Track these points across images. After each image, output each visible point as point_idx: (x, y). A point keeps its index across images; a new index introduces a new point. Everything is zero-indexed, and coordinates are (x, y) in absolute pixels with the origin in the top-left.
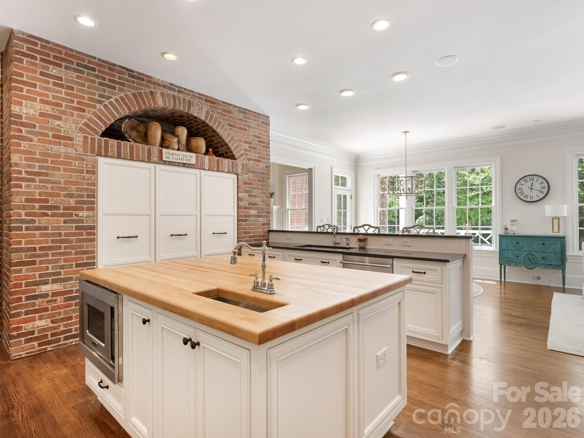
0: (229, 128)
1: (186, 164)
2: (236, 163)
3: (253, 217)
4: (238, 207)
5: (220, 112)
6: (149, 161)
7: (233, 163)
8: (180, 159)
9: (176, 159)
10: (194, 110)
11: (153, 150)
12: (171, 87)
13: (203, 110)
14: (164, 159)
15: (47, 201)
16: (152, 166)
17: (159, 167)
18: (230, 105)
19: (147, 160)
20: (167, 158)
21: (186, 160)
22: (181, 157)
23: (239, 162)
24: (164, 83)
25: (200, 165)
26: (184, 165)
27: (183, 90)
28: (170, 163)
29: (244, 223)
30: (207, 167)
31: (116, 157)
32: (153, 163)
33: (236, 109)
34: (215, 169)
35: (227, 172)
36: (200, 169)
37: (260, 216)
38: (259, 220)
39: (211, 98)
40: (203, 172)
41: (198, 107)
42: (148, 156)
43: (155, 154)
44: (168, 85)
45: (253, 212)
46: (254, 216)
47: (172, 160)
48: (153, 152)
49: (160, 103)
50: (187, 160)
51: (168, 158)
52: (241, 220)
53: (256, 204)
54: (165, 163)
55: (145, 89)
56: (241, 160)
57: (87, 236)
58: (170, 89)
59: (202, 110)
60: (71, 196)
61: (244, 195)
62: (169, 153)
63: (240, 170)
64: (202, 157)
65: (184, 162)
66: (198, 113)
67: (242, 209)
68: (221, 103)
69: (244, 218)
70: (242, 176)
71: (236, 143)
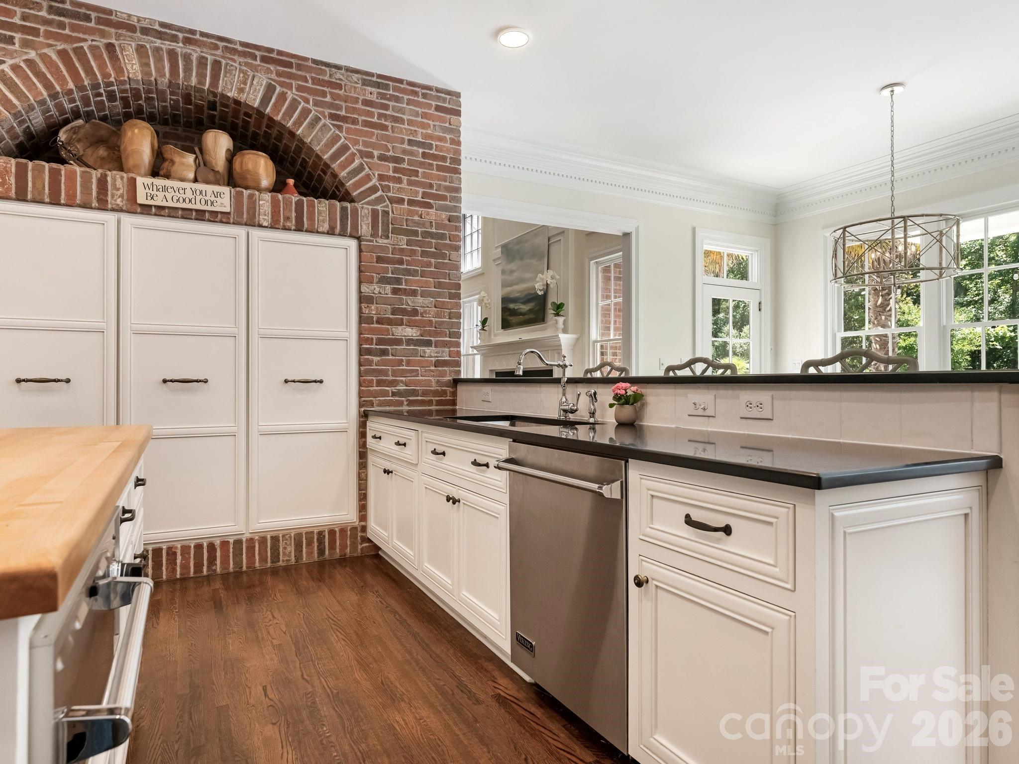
0: (333, 125)
1: (204, 211)
2: (355, 212)
3: (407, 345)
4: (363, 319)
5: (307, 87)
6: (103, 206)
7: (344, 210)
8: (184, 200)
9: (175, 200)
10: (229, 83)
11: (114, 180)
12: (166, 31)
13: (255, 82)
14: (141, 199)
16: (110, 218)
17: (128, 220)
18: (338, 67)
19: (95, 204)
20: (149, 198)
21: (203, 202)
22: (189, 194)
23: (364, 209)
24: (145, 24)
25: (245, 216)
26: (200, 216)
27: (198, 36)
28: (161, 211)
29: (378, 358)
30: (265, 220)
31: (14, 196)
32: (113, 210)
33: (355, 77)
34: (292, 224)
35: (328, 233)
36: (246, 224)
37: (428, 343)
38: (425, 352)
39: (280, 53)
40: (255, 233)
41: (242, 75)
42: (98, 193)
43: (118, 189)
44: (157, 27)
45: (411, 332)
46: (409, 342)
47: (164, 204)
48: (114, 185)
49: (133, 68)
50: (206, 202)
51: (152, 198)
52: (369, 352)
53: (415, 312)
54: (146, 210)
55: (92, 40)
56: (368, 203)
58: (160, 35)
59: (252, 84)
61: (377, 289)
62: (155, 187)
63: (364, 227)
64: (251, 197)
65: (198, 207)
66: (241, 90)
67: (373, 324)
68: (310, 64)
69: (378, 347)
70: (372, 241)
71: (353, 161)
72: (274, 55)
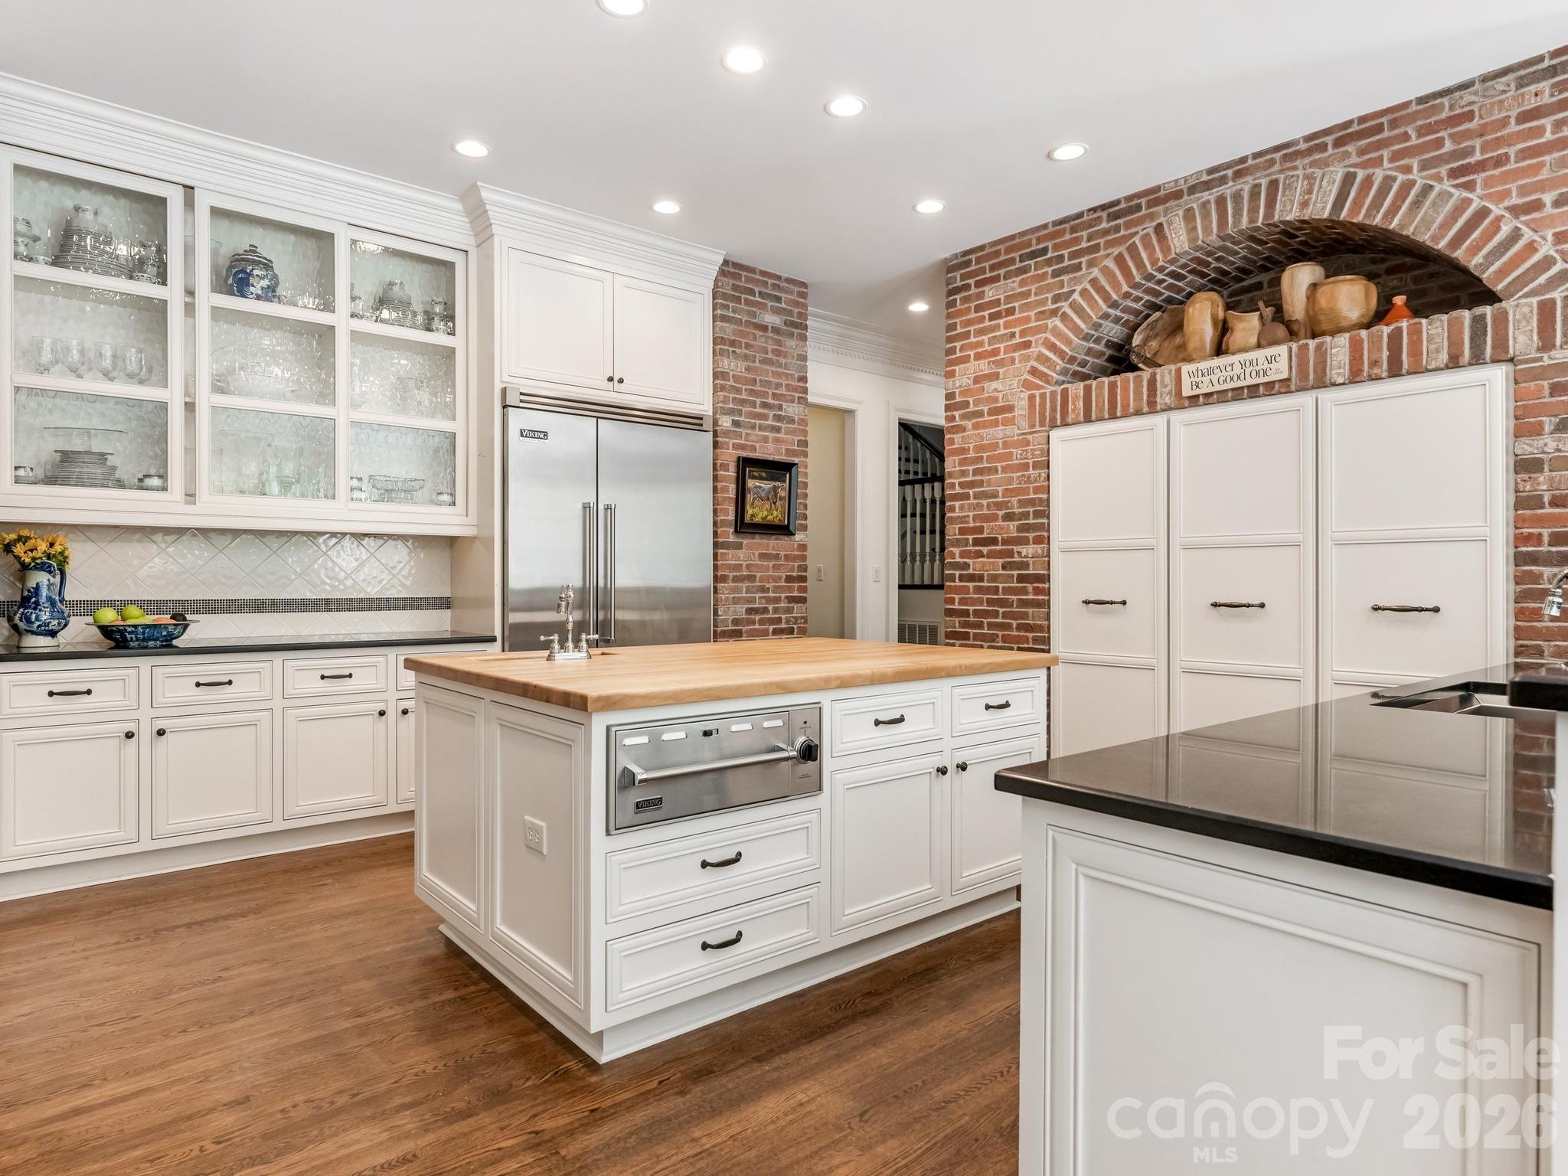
0: (1456, 186)
1: (1257, 386)
2: (1501, 318)
5: (1412, 146)
6: (1153, 408)
7: (1478, 322)
8: (1232, 379)
9: (1221, 382)
10: (1288, 203)
11: (1163, 377)
12: (1215, 176)
13: (1324, 184)
14: (1187, 392)
15: (980, 530)
16: (1159, 420)
17: (1177, 417)
18: (1464, 86)
19: (1146, 409)
20: (1194, 387)
21: (1254, 374)
22: (1237, 369)
23: (1521, 306)
24: (1191, 182)
25: (1311, 377)
26: (1253, 392)
27: (1250, 162)
28: (1210, 398)
29: (1554, 569)
30: (1339, 374)
31: (1082, 420)
32: (1163, 410)
33: (1500, 84)
34: (1382, 369)
35: (1447, 367)
36: (1313, 388)
39: (1362, 119)
40: (1327, 396)
41: (1306, 182)
42: (1149, 396)
43: (1166, 386)
44: (1205, 177)
47: (1211, 389)
48: (1163, 381)
49: (1179, 240)
50: (1258, 373)
51: (1197, 386)
52: (1533, 558)
54: (1194, 400)
55: (1143, 230)
56: (1531, 294)
57: (1034, 595)
58: (1207, 186)
59: (1320, 187)
60: (1009, 517)
61: (1552, 445)
62: (1200, 372)
63: (1522, 339)
64: (1319, 347)
65: (1249, 382)
66: (1305, 204)
67: (1542, 507)
68: (1414, 107)
69: (1554, 549)
70: (1541, 359)
71: (1498, 228)
72: (1355, 128)
